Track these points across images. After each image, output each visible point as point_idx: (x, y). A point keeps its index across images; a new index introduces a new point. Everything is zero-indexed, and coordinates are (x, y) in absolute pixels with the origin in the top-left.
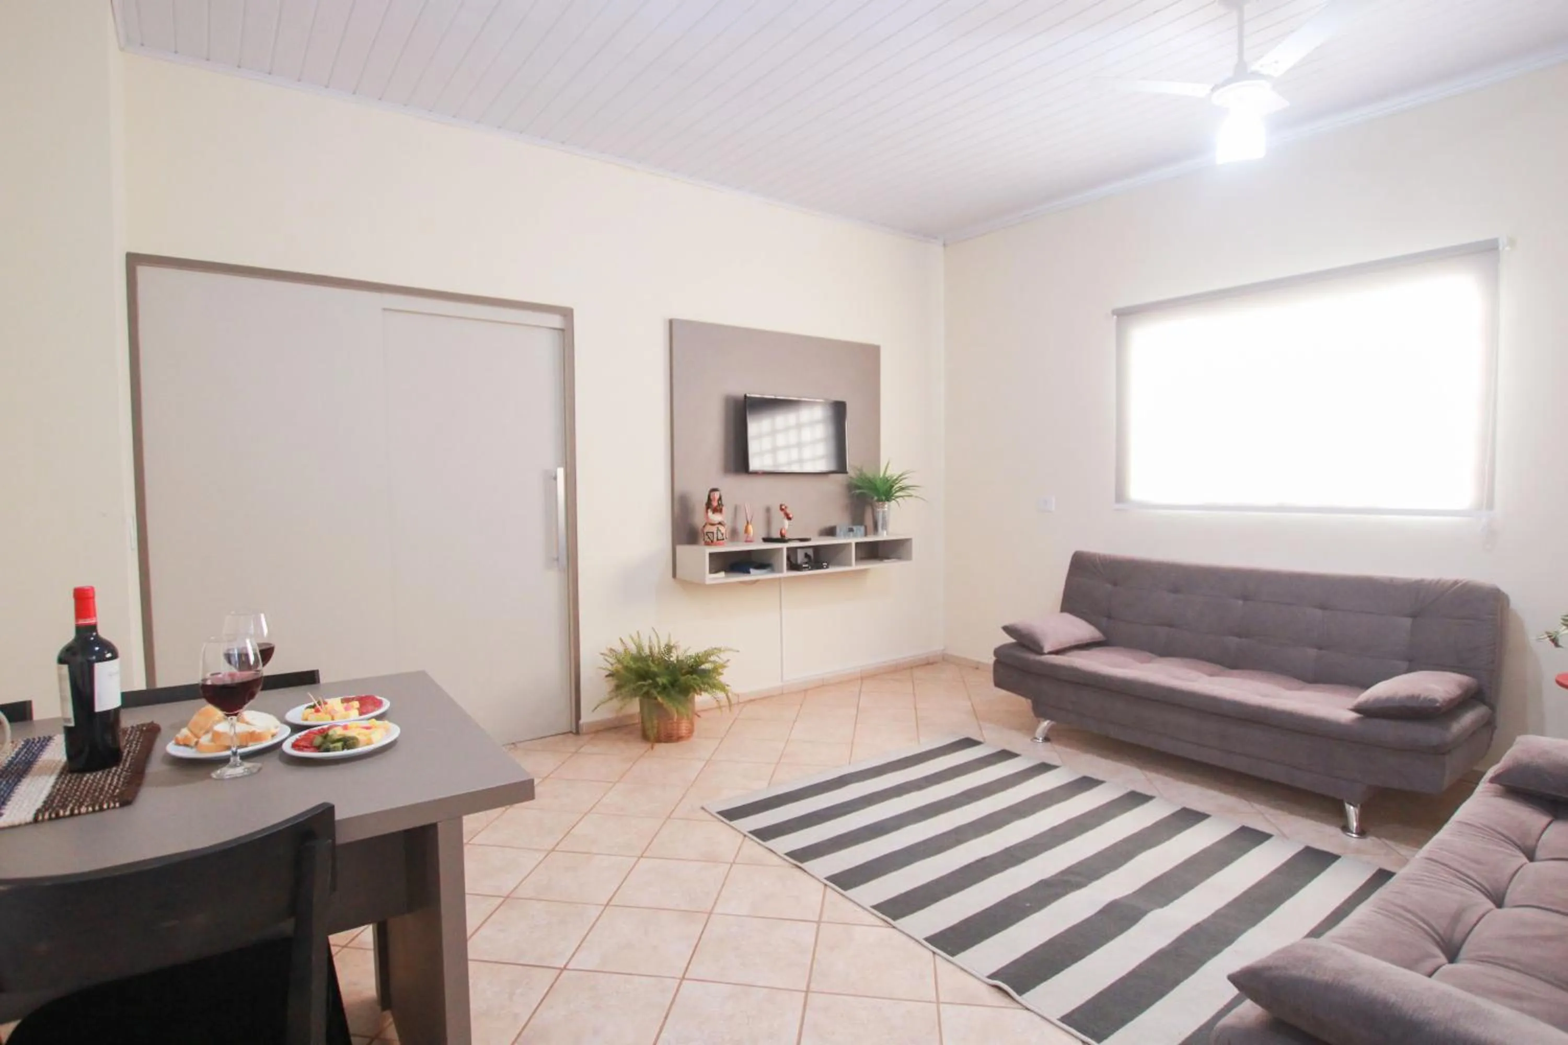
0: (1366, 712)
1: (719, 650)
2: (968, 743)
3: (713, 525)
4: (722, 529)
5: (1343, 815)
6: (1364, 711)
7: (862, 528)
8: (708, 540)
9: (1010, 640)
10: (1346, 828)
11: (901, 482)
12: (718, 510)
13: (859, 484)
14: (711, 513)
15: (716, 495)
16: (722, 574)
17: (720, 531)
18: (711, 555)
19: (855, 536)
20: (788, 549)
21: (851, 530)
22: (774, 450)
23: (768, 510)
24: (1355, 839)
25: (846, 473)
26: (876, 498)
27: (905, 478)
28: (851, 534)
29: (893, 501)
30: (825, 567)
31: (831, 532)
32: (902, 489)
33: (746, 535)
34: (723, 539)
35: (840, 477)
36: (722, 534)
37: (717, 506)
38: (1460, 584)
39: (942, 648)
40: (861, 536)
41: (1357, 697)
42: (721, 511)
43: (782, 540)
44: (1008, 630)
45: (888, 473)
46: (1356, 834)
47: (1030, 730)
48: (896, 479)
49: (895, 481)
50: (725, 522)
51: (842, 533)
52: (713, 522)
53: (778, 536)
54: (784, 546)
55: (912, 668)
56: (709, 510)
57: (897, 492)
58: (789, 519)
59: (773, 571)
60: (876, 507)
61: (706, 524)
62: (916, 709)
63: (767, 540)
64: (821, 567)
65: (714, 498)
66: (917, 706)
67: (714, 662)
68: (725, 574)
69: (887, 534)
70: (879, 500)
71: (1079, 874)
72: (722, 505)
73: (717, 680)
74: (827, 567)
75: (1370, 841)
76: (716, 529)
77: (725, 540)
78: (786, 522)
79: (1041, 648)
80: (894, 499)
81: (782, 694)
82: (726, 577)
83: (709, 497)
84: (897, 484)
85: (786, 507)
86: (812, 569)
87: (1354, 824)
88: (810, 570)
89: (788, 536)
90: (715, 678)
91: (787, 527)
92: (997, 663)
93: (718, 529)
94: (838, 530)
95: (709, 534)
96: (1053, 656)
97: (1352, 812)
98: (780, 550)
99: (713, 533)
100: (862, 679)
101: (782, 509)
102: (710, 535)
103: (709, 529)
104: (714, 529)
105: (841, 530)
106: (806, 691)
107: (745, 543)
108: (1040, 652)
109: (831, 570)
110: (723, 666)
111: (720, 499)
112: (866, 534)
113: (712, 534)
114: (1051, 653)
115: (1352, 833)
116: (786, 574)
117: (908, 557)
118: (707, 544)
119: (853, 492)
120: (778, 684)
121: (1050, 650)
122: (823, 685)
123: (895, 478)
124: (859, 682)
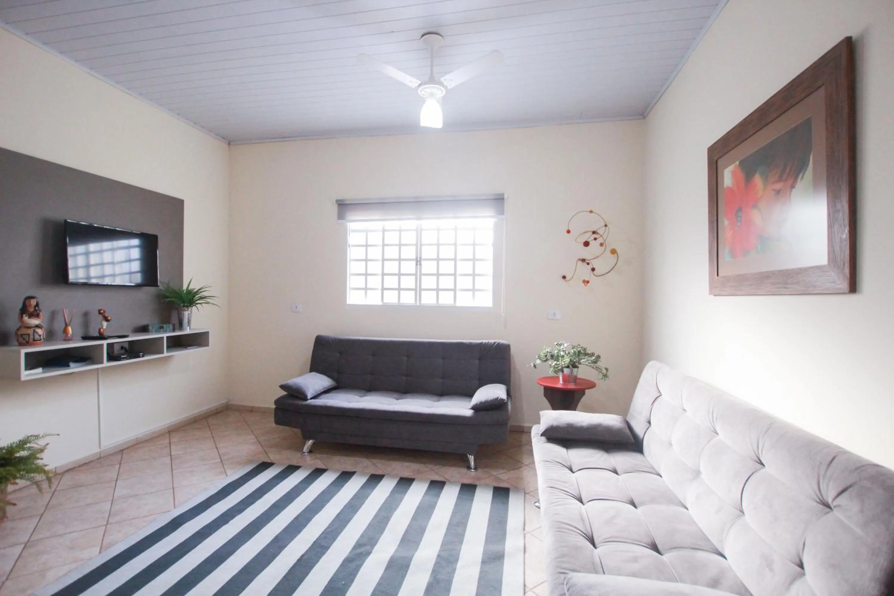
0: (476, 408)
1: (37, 437)
2: (264, 466)
3: (29, 328)
4: (40, 331)
5: (468, 461)
6: (475, 408)
7: (171, 327)
8: (24, 341)
9: (284, 393)
10: (469, 468)
11: (201, 294)
12: (35, 314)
13: (167, 294)
14: (27, 318)
15: (33, 302)
16: (40, 370)
17: (37, 333)
18: (27, 354)
19: (165, 332)
20: (108, 344)
21: (162, 327)
22: (88, 266)
23: (86, 315)
24: (474, 473)
25: (157, 286)
26: (182, 305)
27: (203, 292)
28: (162, 330)
29: (194, 307)
30: (141, 356)
31: (144, 329)
32: (201, 298)
33: (65, 335)
34: (40, 340)
35: (151, 290)
36: (40, 336)
37: (33, 311)
38: (496, 344)
39: (227, 401)
40: (170, 332)
41: (470, 401)
42: (38, 316)
43: (102, 337)
44: (283, 387)
45: (191, 287)
46: (474, 469)
47: (299, 448)
48: (197, 291)
49: (196, 293)
50: (43, 325)
51: (154, 330)
52: (30, 326)
53: (97, 334)
54: (105, 343)
55: (206, 418)
56: (24, 316)
57: (197, 300)
58: (107, 320)
59: (94, 362)
60: (182, 310)
61: (20, 327)
62: (217, 448)
63: (86, 338)
64: (138, 357)
65: (30, 305)
66: (218, 447)
67: (29, 448)
68: (43, 369)
69: (190, 328)
70: (184, 306)
71: (365, 545)
72: (40, 311)
73: (35, 464)
74: (143, 356)
75: (480, 470)
76: (32, 331)
77: (42, 341)
78: (105, 324)
79: (306, 397)
80: (195, 305)
81: (100, 458)
82: (43, 373)
83: (24, 304)
84: (198, 294)
85: (104, 312)
86: (130, 358)
87: (472, 464)
88: (128, 359)
89: (106, 334)
90: (33, 463)
91: (105, 327)
92: (276, 409)
93: (34, 331)
94: (150, 328)
95: (23, 336)
96: (313, 400)
97: (471, 458)
98: (102, 345)
99: (29, 335)
100: (169, 432)
101: (100, 313)
102: (26, 337)
103: (24, 331)
104: (30, 331)
105: (153, 328)
106: (122, 450)
107: (64, 342)
108: (305, 398)
109: (146, 358)
110: (42, 451)
111: (37, 305)
112: (174, 330)
113: (27, 336)
114: (311, 399)
115: (472, 469)
116: (106, 364)
117: (207, 345)
118: (21, 345)
119: (164, 300)
120: (97, 450)
121: (311, 397)
122: (137, 444)
123: (195, 290)
124: (168, 435)
